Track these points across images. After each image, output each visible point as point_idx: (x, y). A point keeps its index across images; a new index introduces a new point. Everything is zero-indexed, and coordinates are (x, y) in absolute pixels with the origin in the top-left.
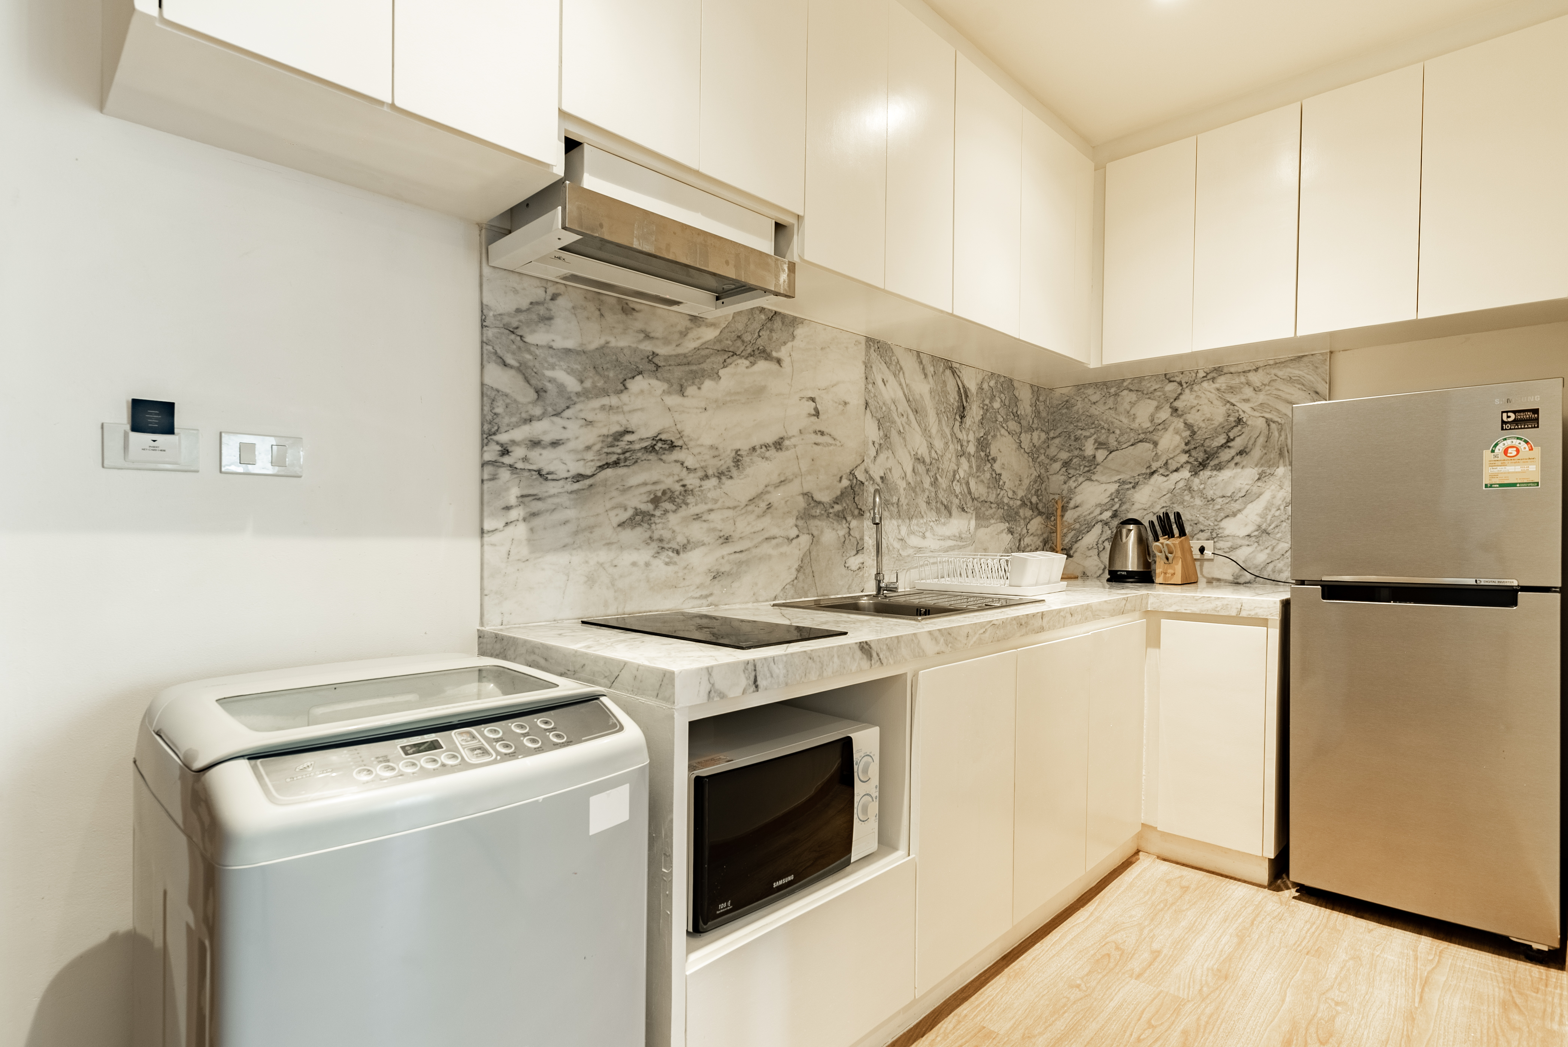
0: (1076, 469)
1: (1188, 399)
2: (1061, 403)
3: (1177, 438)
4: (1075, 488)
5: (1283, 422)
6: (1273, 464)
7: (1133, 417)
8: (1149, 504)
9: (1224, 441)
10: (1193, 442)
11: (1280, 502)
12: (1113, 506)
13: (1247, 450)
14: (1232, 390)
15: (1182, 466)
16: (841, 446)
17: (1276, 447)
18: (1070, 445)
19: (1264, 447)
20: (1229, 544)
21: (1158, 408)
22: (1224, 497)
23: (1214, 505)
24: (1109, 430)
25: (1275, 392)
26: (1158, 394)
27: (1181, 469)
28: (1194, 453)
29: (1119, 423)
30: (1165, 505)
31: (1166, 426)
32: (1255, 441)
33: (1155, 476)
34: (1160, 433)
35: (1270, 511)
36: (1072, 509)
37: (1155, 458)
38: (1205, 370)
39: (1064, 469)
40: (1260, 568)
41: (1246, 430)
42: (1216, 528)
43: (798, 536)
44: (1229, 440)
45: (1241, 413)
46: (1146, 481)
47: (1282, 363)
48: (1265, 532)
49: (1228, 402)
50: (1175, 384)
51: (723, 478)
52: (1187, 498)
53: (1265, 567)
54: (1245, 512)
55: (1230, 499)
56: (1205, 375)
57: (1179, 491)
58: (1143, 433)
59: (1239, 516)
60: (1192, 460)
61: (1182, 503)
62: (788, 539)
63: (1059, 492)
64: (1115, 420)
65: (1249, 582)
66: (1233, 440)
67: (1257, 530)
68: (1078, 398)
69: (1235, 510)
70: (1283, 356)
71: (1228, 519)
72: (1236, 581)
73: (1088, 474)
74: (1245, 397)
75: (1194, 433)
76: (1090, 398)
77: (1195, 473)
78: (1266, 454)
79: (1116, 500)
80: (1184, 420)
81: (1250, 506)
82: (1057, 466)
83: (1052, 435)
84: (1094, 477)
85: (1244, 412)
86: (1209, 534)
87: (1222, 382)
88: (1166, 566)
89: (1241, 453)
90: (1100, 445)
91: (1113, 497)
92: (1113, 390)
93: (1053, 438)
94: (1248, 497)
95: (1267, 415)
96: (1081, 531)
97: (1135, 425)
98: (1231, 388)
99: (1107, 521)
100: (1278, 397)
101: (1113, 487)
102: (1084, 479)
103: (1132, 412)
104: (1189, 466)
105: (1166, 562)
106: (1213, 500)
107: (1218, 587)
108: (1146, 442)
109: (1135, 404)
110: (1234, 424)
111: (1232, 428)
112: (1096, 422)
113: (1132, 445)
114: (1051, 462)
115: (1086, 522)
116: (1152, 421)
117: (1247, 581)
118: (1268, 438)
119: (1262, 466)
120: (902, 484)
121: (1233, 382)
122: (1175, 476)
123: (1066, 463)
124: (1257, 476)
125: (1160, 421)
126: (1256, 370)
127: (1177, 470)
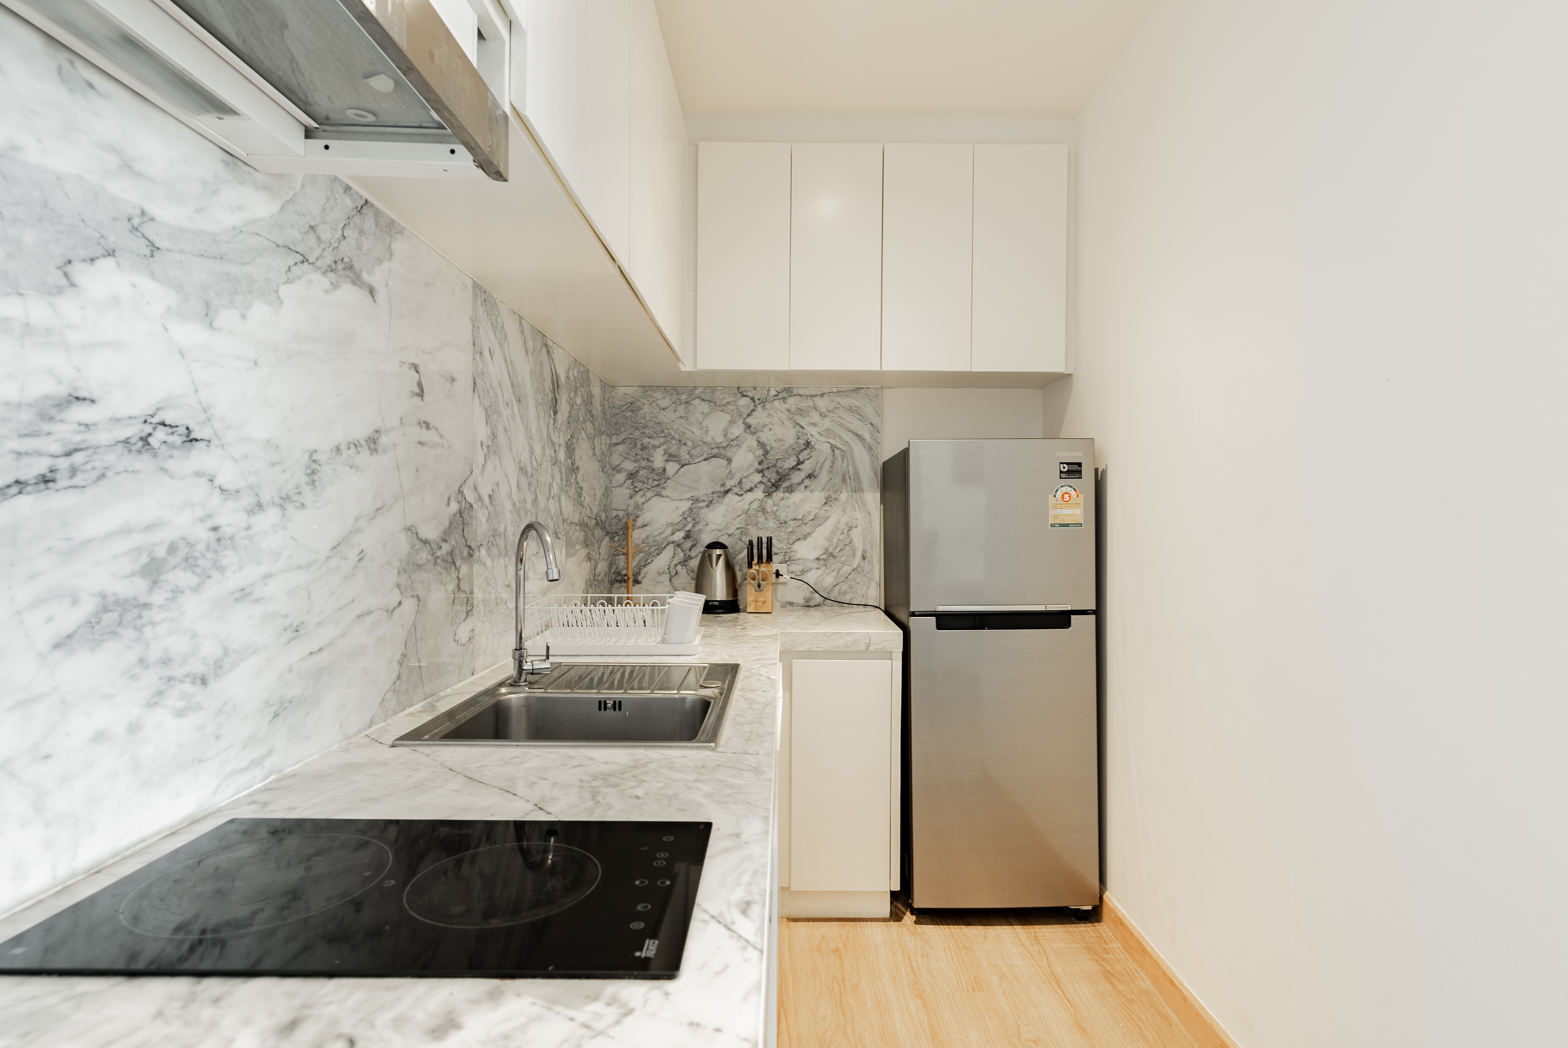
0: (643, 482)
1: (759, 418)
2: (624, 404)
3: (751, 456)
4: (643, 504)
5: (845, 449)
6: (838, 489)
7: (705, 429)
8: (724, 524)
9: (795, 463)
10: (766, 462)
11: (844, 527)
12: (685, 525)
13: (815, 474)
14: (801, 412)
15: (756, 486)
16: (449, 447)
17: (840, 473)
18: (636, 454)
19: (830, 472)
20: (800, 568)
21: (732, 422)
22: (795, 519)
23: (786, 528)
24: (680, 441)
25: (838, 419)
26: (731, 407)
27: (755, 489)
28: (767, 473)
29: (691, 434)
30: (740, 526)
31: (740, 442)
32: (822, 466)
33: (730, 494)
34: (734, 449)
35: (835, 534)
36: (639, 528)
37: (729, 476)
38: (777, 389)
39: (629, 482)
40: (827, 591)
41: (814, 454)
42: (788, 551)
43: (400, 603)
44: (799, 463)
45: (809, 436)
46: (720, 500)
47: (843, 392)
48: (832, 555)
49: (798, 424)
50: (747, 398)
51: (289, 507)
52: (761, 519)
53: (831, 590)
54: (814, 535)
55: (801, 522)
56: (776, 393)
57: (753, 512)
58: (716, 448)
59: (809, 539)
60: (765, 480)
61: (756, 524)
62: (387, 611)
63: (624, 508)
64: (686, 430)
65: (818, 605)
66: (802, 463)
67: (825, 554)
68: (645, 401)
69: (805, 533)
70: (845, 387)
71: (799, 542)
72: (807, 604)
73: (658, 489)
74: (812, 421)
75: (766, 452)
76: (658, 402)
77: (769, 494)
78: (831, 479)
79: (689, 519)
80: (758, 438)
81: (818, 529)
82: (621, 477)
83: (614, 440)
84: (664, 493)
85: (812, 435)
86: (782, 557)
87: (792, 402)
88: (757, 593)
89: (810, 476)
90: (671, 457)
91: (686, 516)
92: (684, 397)
93: (616, 444)
94: (816, 521)
95: (832, 441)
96: (650, 554)
97: (708, 439)
98: (801, 410)
99: (680, 542)
100: (841, 425)
101: (686, 505)
102: (652, 494)
103: (705, 424)
104: (762, 487)
105: (758, 589)
106: (785, 522)
107: (792, 611)
108: (719, 458)
109: (707, 415)
110: (803, 447)
111: (802, 451)
112: (666, 431)
113: (705, 460)
114: (614, 472)
115: (656, 544)
116: (725, 436)
117: (817, 603)
118: (833, 463)
119: (828, 490)
120: (508, 506)
121: (802, 405)
122: (749, 497)
123: (632, 474)
124: (824, 501)
125: (734, 437)
126: (822, 395)
127: (750, 490)
